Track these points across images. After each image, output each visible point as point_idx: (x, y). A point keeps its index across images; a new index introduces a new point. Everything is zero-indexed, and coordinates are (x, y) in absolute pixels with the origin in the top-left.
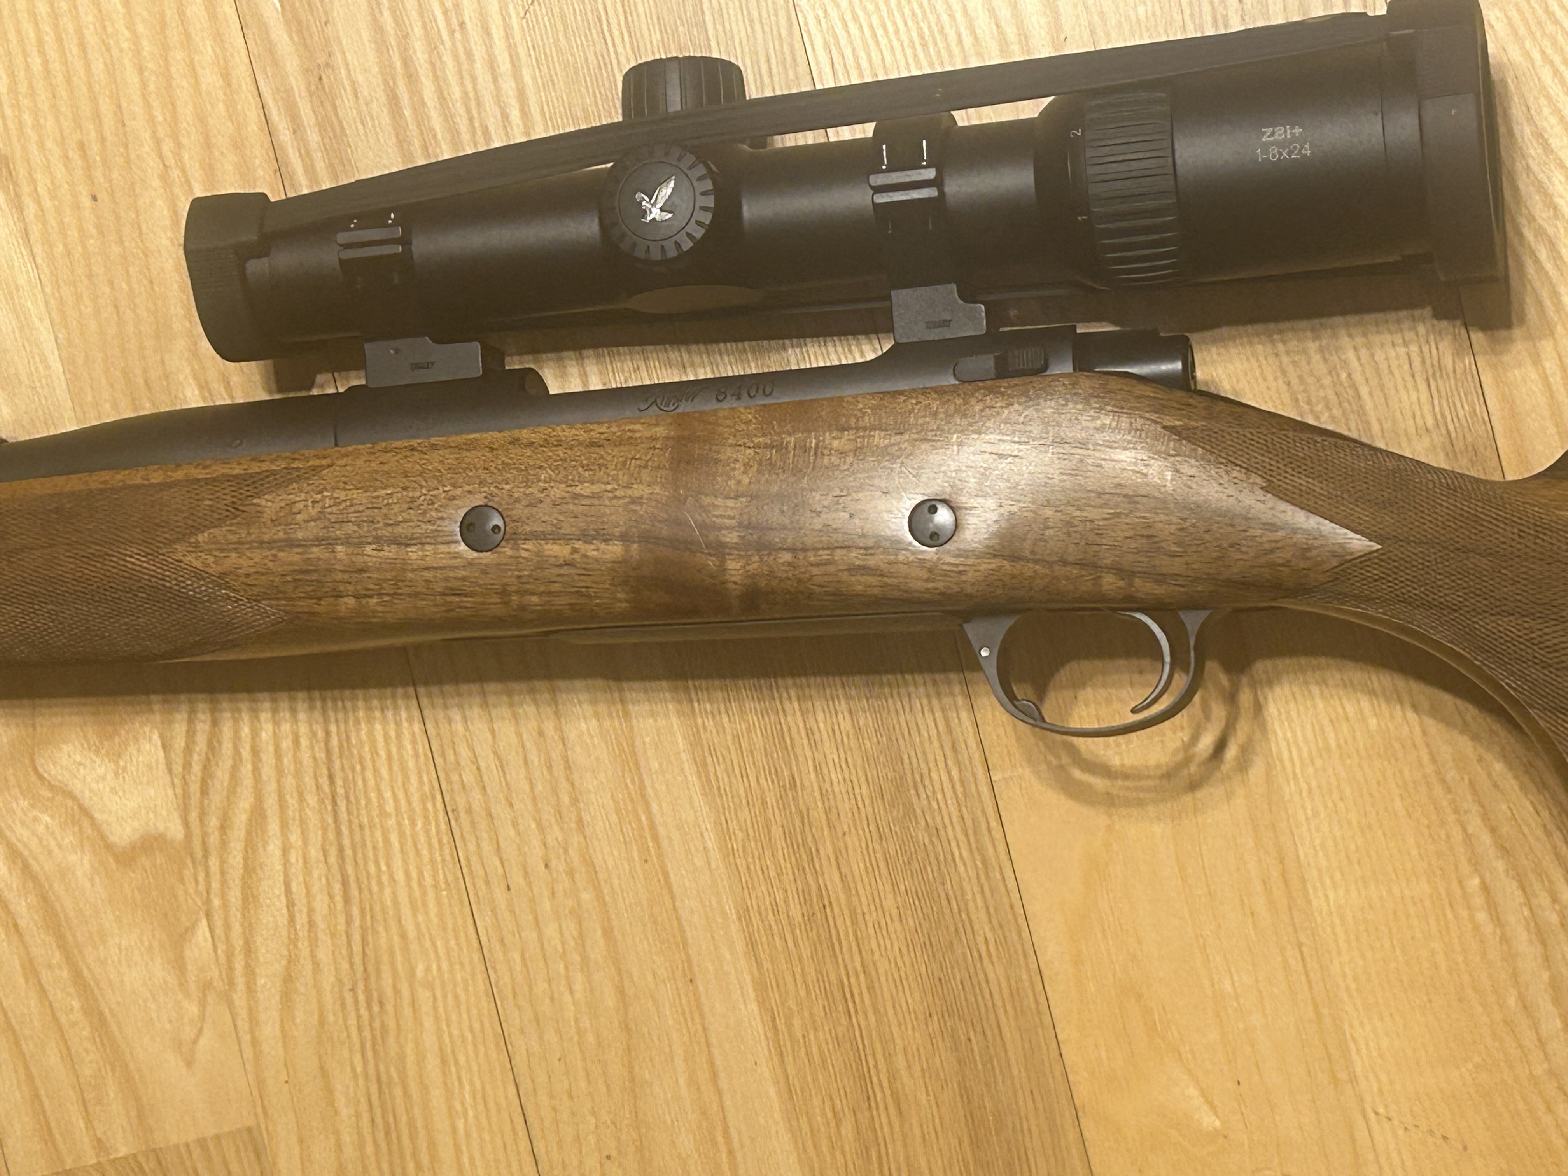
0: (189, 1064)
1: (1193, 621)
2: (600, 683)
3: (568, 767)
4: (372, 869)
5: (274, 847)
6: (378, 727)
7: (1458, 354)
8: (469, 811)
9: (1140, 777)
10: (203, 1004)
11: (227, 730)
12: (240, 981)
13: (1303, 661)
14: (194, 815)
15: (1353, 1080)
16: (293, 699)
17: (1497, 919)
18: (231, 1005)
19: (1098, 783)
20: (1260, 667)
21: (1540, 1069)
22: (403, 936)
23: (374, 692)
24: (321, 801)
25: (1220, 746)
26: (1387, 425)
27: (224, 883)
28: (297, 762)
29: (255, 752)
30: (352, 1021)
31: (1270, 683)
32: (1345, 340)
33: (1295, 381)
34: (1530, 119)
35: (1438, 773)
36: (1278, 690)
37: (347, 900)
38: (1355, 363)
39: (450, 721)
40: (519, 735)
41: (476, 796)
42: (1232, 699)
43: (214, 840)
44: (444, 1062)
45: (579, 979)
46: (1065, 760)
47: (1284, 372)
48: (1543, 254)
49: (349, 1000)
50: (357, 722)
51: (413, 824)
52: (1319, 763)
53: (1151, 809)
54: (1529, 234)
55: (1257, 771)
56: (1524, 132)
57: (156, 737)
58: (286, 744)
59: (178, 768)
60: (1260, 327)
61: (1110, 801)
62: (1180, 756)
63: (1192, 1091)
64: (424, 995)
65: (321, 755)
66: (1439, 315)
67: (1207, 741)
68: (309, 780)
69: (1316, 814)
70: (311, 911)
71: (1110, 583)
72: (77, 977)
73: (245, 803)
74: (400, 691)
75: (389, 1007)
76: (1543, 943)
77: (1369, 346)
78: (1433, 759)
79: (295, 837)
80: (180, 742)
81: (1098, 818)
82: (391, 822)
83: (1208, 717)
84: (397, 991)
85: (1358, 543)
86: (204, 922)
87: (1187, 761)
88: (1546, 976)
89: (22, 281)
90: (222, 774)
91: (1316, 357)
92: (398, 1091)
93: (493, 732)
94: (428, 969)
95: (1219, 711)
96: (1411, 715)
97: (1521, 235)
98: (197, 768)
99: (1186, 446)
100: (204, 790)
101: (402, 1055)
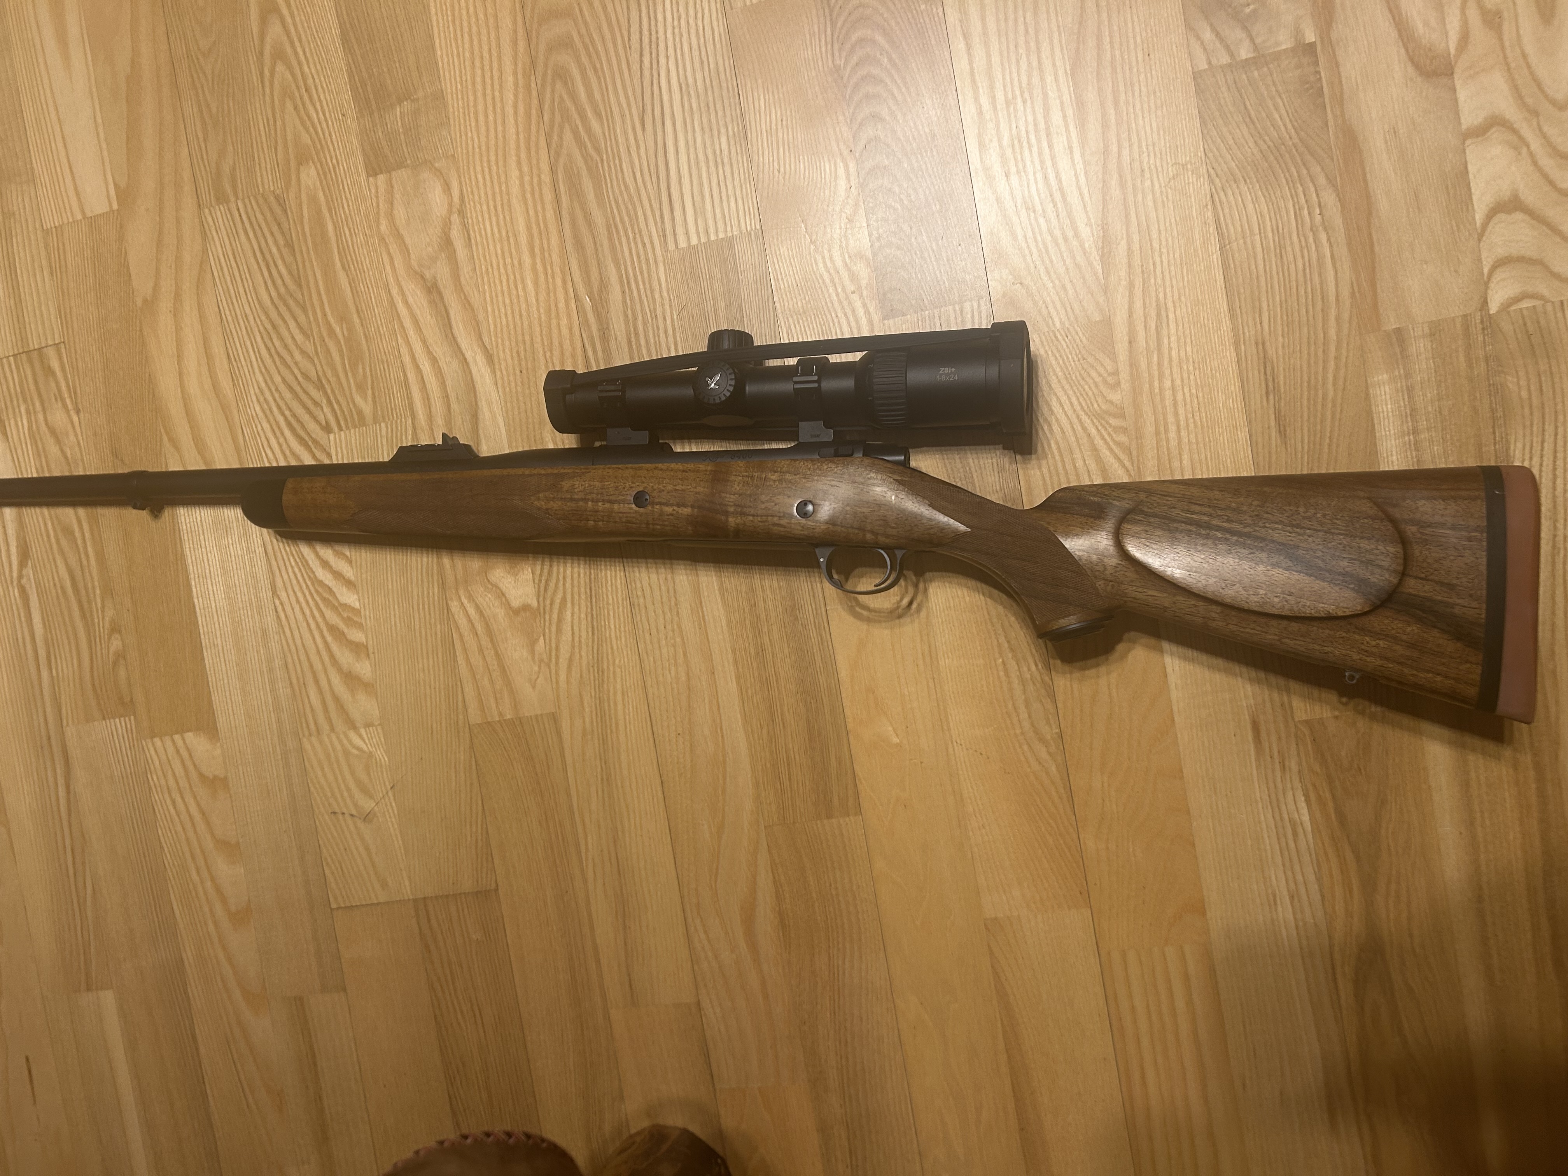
0: (534, 687)
1: (899, 554)
2: (689, 562)
3: (675, 592)
4: (603, 623)
5: (569, 613)
6: (608, 572)
7: (1010, 463)
8: (639, 605)
9: (880, 612)
10: (540, 667)
11: (555, 569)
12: (553, 660)
13: (944, 574)
14: (541, 599)
15: (949, 729)
16: (579, 560)
17: (1007, 675)
18: (549, 667)
19: (865, 613)
20: (928, 575)
21: (1018, 731)
22: (612, 648)
23: (608, 559)
24: (586, 598)
25: (910, 603)
26: (982, 488)
27: (550, 624)
28: (579, 582)
29: (564, 578)
30: (592, 678)
31: (931, 581)
32: (969, 455)
33: (949, 470)
34: (1045, 377)
35: (990, 619)
36: (933, 584)
37: (593, 634)
38: (972, 465)
39: (634, 572)
40: (658, 579)
41: (642, 600)
42: (916, 586)
43: (548, 608)
44: (623, 694)
45: (673, 669)
46: (854, 604)
47: (946, 466)
48: (1046, 428)
49: (591, 670)
50: (601, 570)
51: (618, 608)
52: (946, 612)
53: (883, 624)
54: (1041, 420)
55: (923, 614)
56: (1043, 382)
57: (530, 570)
58: (576, 575)
59: (537, 581)
60: (938, 448)
61: (869, 620)
62: (895, 606)
63: (890, 729)
64: (618, 670)
65: (588, 581)
66: (1004, 448)
67: (905, 601)
68: (583, 590)
69: (944, 630)
70: (580, 637)
71: (869, 536)
72: (497, 653)
73: (559, 596)
74: (617, 560)
75: (605, 674)
76: (1023, 685)
77: (978, 458)
78: (989, 614)
79: (576, 610)
80: (538, 572)
81: (864, 626)
82: (611, 607)
83: (907, 592)
84: (608, 667)
85: (962, 528)
86: (542, 638)
87: (898, 608)
88: (1023, 697)
89: (494, 400)
90: (552, 585)
91: (958, 461)
92: (606, 705)
93: (649, 578)
94: (620, 661)
95: (911, 590)
96: (981, 596)
97: (1038, 420)
98: (543, 581)
99: (901, 487)
100: (546, 590)
101: (609, 691)
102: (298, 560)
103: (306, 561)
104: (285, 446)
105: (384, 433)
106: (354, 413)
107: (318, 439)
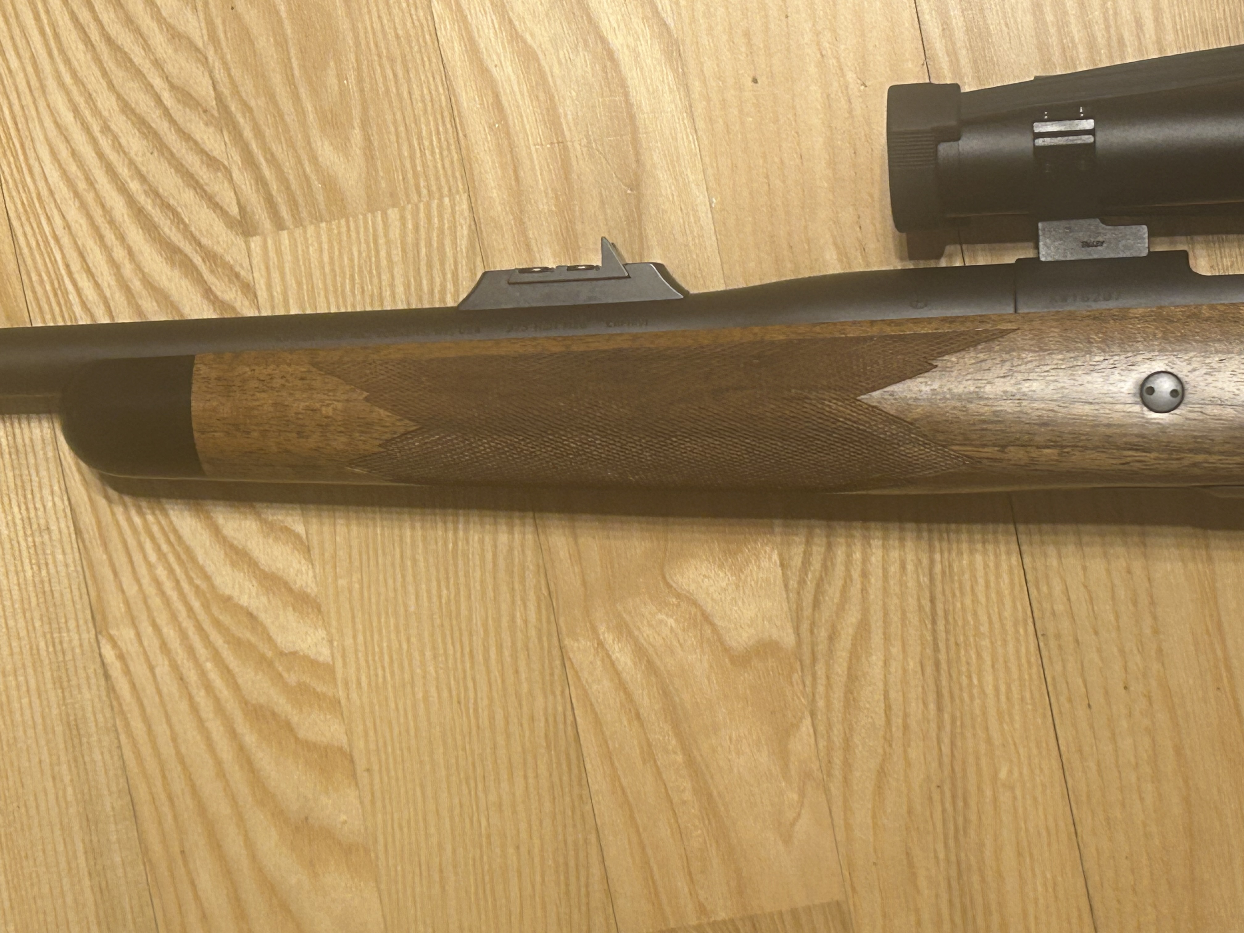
0: (787, 842)
2: (1189, 530)
3: (1152, 603)
4: (965, 681)
5: (877, 659)
6: (979, 558)
8: (1058, 636)
10: (802, 792)
11: (840, 553)
12: (837, 773)
14: (805, 626)
16: (902, 530)
18: (827, 791)
22: (989, 741)
23: (977, 527)
24: (922, 621)
27: (829, 686)
28: (902, 584)
29: (865, 574)
30: (938, 815)
37: (940, 709)
39: (1046, 555)
40: (1108, 571)
41: (1065, 624)
43: (822, 647)
44: (1019, 854)
45: (1148, 787)
49: (936, 797)
50: (960, 553)
51: (1005, 642)
57: (775, 557)
58: (894, 569)
59: (793, 584)
64: (1004, 795)
65: (925, 580)
68: (912, 602)
70: (906, 715)
72: (690, 762)
73: (852, 617)
74: (1001, 527)
75: (973, 803)
79: (895, 650)
80: (797, 561)
82: (986, 643)
84: (980, 789)
86: (807, 721)
90: (833, 592)
92: (975, 878)
93: (1084, 568)
94: (1010, 772)
98: (810, 586)
100: (816, 604)
101: (981, 845)
102: (165, 547)
103: (188, 550)
104: (128, 269)
105: (395, 233)
106: (317, 185)
107: (219, 250)
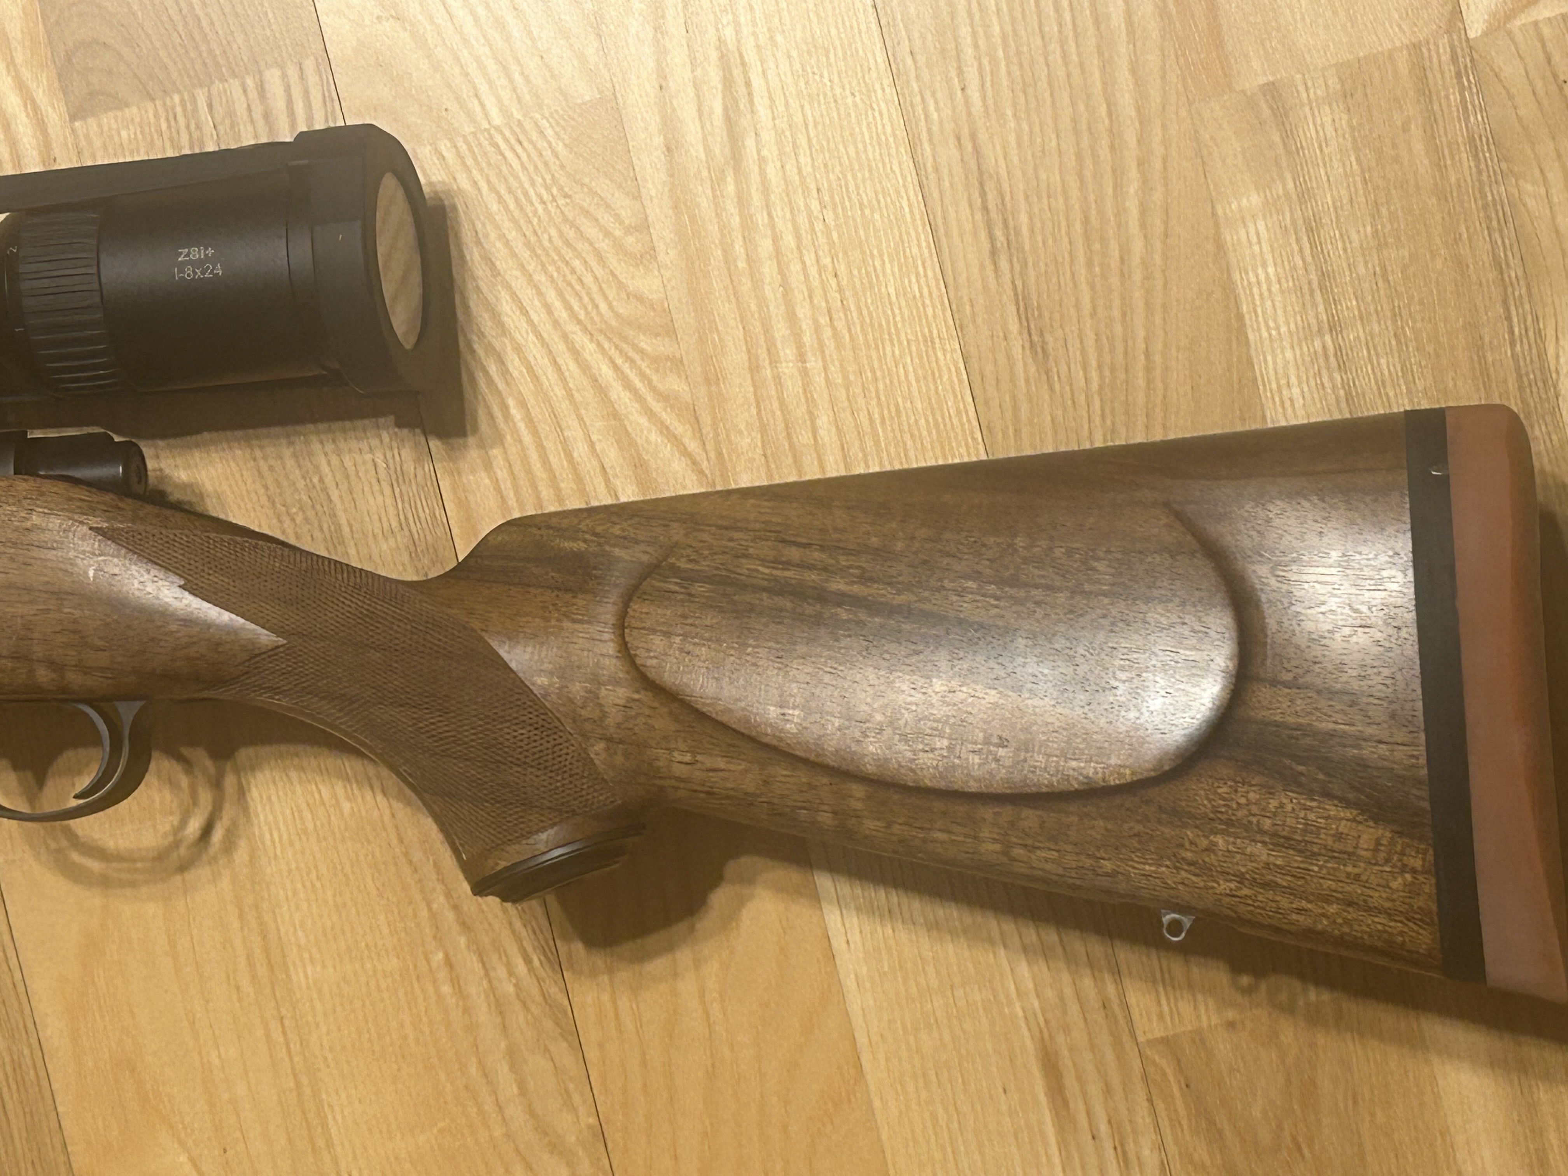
1: (127, 712)
7: (418, 461)
9: (134, 861)
13: (283, 748)
15: (330, 1144)
17: (460, 992)
19: (95, 865)
20: (244, 754)
21: (498, 1132)
25: (207, 831)
26: (356, 526)
31: (253, 769)
32: (316, 446)
34: (479, 243)
35: (406, 854)
36: (260, 776)
38: (326, 469)
42: (217, 785)
46: (64, 843)
47: (261, 476)
48: (493, 369)
52: (298, 846)
53: (144, 889)
54: (480, 352)
55: (241, 854)
56: (473, 255)
60: (239, 433)
61: (105, 883)
62: (171, 838)
63: (183, 1158)
66: (399, 425)
67: (194, 826)
69: (295, 893)
76: (501, 1013)
77: (339, 453)
78: (401, 840)
81: (94, 899)
83: (195, 803)
85: (265, 637)
87: (177, 844)
88: (503, 1045)
91: (290, 463)
95: (206, 797)
96: (380, 797)
97: (473, 351)
99: (112, 547)
